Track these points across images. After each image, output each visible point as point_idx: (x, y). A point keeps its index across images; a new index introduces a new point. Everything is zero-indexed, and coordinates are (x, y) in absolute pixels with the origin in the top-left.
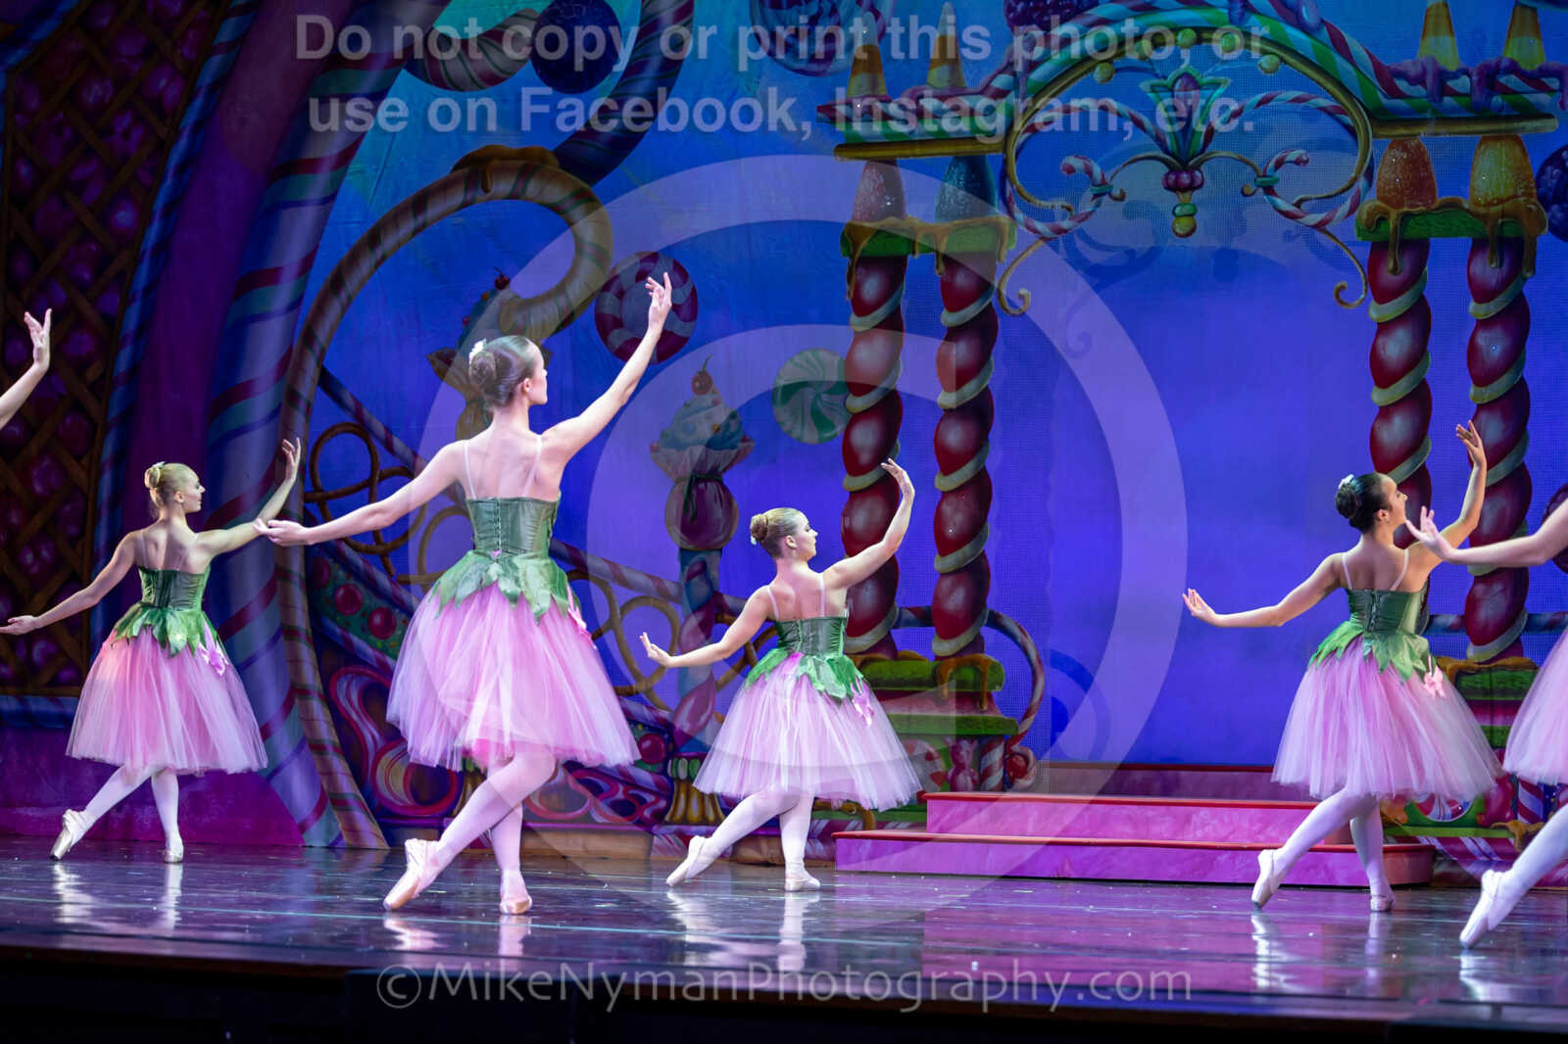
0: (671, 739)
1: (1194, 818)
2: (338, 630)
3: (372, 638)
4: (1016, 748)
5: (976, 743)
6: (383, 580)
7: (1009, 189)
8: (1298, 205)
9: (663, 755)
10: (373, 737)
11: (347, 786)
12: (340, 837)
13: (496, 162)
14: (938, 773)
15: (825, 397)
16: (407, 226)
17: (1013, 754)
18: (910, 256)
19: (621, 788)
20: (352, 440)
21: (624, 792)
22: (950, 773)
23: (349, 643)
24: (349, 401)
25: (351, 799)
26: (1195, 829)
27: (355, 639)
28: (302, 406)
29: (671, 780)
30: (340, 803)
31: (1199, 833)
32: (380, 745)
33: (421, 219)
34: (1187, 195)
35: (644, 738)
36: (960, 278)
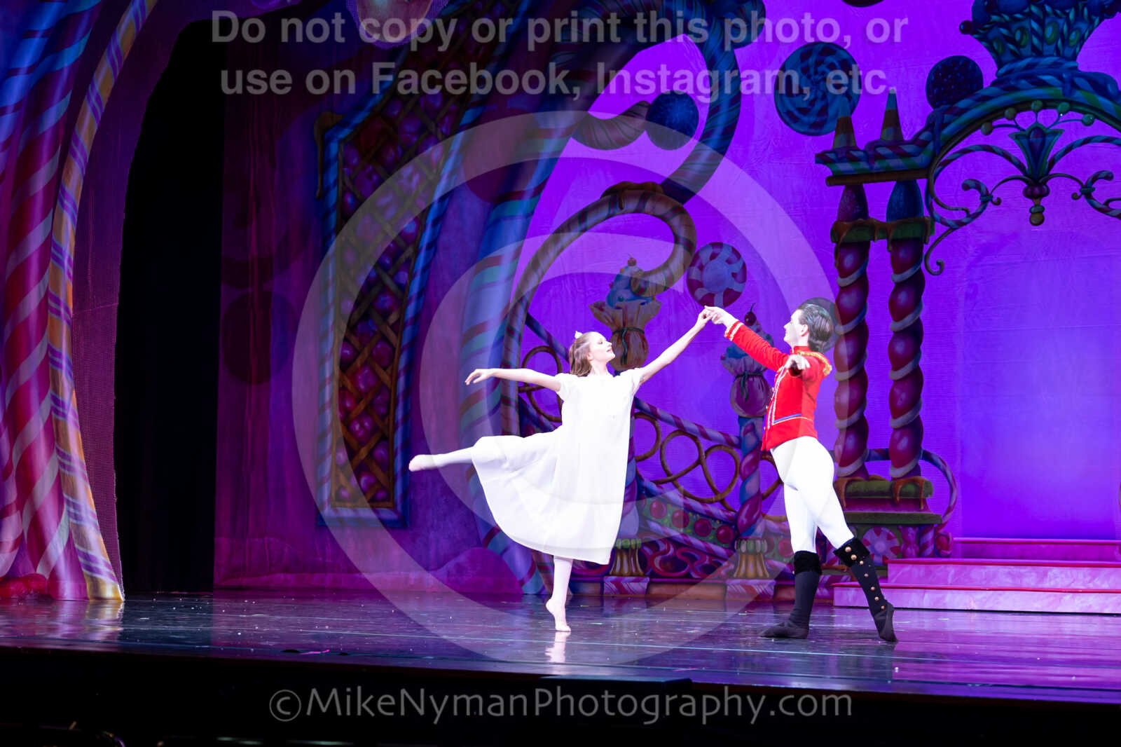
0: (736, 528)
1: (1049, 573)
4: (941, 531)
5: (917, 529)
7: (930, 200)
8: (1106, 204)
9: (732, 538)
12: (544, 588)
13: (627, 191)
14: (895, 547)
17: (940, 535)
19: (707, 557)
21: (710, 560)
22: (902, 547)
24: (543, 332)
26: (1050, 580)
28: (516, 337)
29: (737, 552)
30: (542, 569)
31: (1054, 582)
33: (584, 225)
34: (1038, 200)
35: (720, 529)
36: (902, 254)
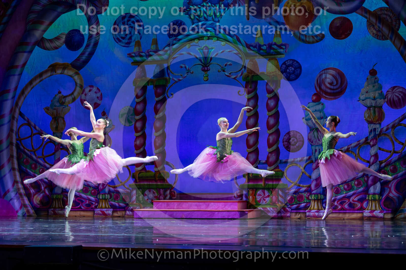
0: (98, 190)
1: (210, 205)
2: (24, 168)
3: (32, 170)
4: (172, 190)
5: (164, 190)
6: (34, 157)
7: (169, 71)
8: (230, 74)
9: (97, 194)
10: (33, 192)
11: (27, 202)
12: (26, 214)
13: (58, 66)
14: (156, 196)
15: (130, 116)
16: (38, 80)
17: (172, 192)
18: (148, 86)
19: (88, 201)
20: (27, 127)
22: (158, 196)
23: (27, 171)
24: (26, 118)
25: (28, 205)
26: (210, 207)
27: (28, 170)
28: (16, 119)
29: (98, 199)
30: (25, 206)
31: (211, 208)
32: (34, 193)
33: (41, 79)
34: (206, 72)
35: (92, 190)
36: (159, 91)
